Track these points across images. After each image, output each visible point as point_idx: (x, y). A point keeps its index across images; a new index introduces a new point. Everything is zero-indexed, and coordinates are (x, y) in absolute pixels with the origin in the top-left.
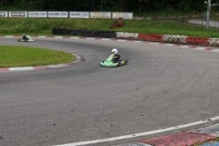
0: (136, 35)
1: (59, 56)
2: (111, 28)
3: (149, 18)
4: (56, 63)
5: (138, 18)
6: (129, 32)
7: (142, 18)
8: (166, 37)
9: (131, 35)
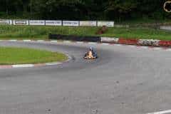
0: (117, 40)
1: (54, 56)
2: (96, 34)
3: (127, 26)
4: (52, 61)
5: (118, 26)
6: (111, 37)
7: (122, 26)
8: (141, 41)
9: (113, 39)
